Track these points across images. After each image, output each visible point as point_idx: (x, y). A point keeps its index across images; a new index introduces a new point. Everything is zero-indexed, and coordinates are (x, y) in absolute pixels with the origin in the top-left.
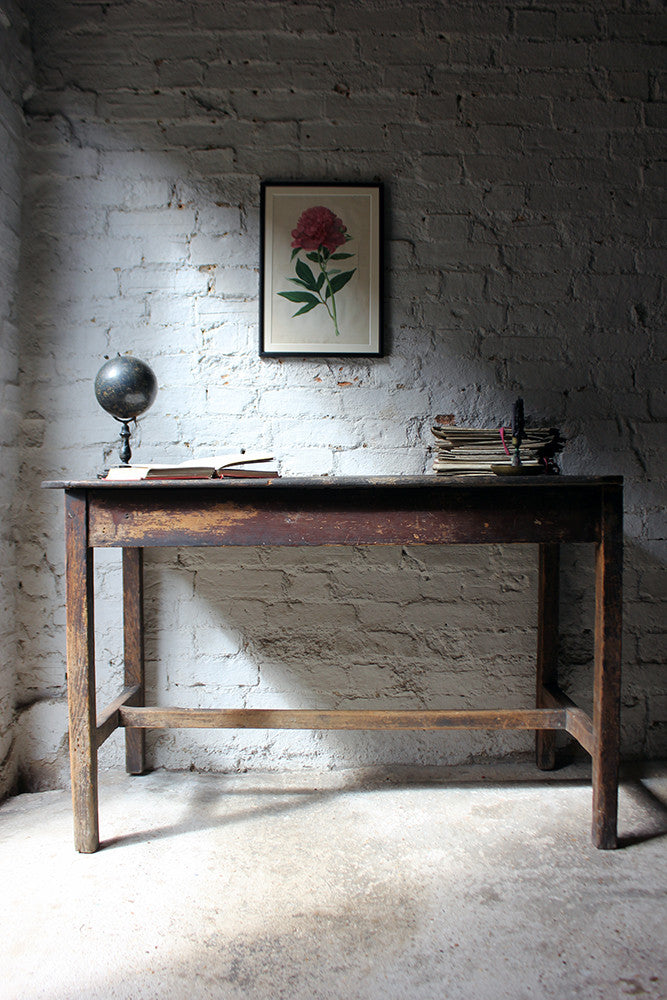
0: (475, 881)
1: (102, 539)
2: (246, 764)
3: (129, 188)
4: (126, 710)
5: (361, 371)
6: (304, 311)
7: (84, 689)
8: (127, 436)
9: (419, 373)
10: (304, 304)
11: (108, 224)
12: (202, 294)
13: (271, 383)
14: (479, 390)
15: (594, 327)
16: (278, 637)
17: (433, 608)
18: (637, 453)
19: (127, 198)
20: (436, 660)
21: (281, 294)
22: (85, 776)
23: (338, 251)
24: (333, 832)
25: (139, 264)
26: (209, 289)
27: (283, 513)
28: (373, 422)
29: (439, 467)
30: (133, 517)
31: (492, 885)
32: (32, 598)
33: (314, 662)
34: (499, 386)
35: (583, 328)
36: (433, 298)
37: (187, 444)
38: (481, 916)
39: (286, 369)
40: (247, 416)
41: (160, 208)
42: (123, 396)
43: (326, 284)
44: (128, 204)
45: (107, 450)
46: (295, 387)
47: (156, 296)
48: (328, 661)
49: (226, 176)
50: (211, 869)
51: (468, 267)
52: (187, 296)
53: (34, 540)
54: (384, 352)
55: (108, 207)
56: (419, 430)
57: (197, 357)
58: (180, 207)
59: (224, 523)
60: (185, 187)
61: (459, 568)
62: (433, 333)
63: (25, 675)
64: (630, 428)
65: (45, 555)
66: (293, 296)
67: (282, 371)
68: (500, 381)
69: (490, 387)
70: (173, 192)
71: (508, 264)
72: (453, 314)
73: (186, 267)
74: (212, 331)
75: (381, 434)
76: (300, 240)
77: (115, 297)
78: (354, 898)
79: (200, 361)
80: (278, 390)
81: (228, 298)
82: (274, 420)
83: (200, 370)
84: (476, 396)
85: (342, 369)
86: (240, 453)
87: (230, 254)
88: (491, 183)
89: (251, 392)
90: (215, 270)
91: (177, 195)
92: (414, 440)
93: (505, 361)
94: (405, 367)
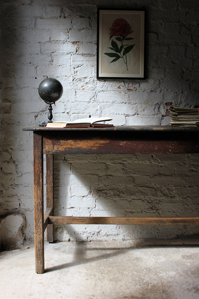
0: (190, 284)
1: (48, 151)
2: (90, 239)
3: (44, 9)
4: (51, 217)
5: (136, 85)
6: (114, 60)
7: (40, 210)
8: (51, 110)
9: (159, 86)
10: (114, 58)
11: (36, 24)
12: (74, 53)
13: (101, 89)
14: (182, 93)
16: (103, 189)
17: (163, 178)
19: (44, 13)
20: (164, 198)
21: (106, 54)
22: (40, 244)
23: (128, 37)
24: (130, 265)
25: (48, 40)
26: (77, 51)
27: (119, 141)
28: (142, 105)
29: (172, 123)
30: (60, 142)
31: (197, 285)
32: (6, 174)
33: (117, 199)
34: (190, 91)
36: (165, 56)
37: (68, 113)
38: (195, 297)
39: (106, 84)
40: (92, 102)
41: (57, 18)
42: (50, 94)
43: (123, 50)
44: (44, 16)
45: (36, 115)
46: (110, 91)
47: (56, 54)
48: (123, 198)
49: (83, 5)
50: (87, 279)
51: (179, 44)
52: (68, 54)
53: (7, 151)
54: (146, 78)
55: (36, 17)
56: (159, 108)
57: (71, 79)
58: (65, 17)
59: (96, 145)
60: (67, 10)
61: (174, 162)
62: (165, 70)
63: (3, 204)
65: (11, 157)
66: (110, 55)
67: (105, 84)
68: (191, 89)
69: (187, 91)
70: (62, 12)
71: (195, 42)
72: (173, 62)
73: (67, 42)
74: (78, 68)
75: (144, 110)
76: (113, 32)
77: (39, 54)
78: (145, 290)
79: (73, 80)
80: (104, 92)
81: (84, 55)
82: (102, 104)
83: (73, 84)
84: (181, 95)
85: (129, 84)
86: (89, 116)
87: (85, 37)
88: (189, 9)
89: (93, 93)
90: (79, 43)
91: (64, 13)
92: (157, 112)
93: (192, 81)
94: (154, 83)
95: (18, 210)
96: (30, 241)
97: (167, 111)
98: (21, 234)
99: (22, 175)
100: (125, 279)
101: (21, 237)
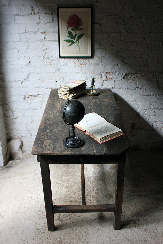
0: (108, 191)
3: (19, 9)
5: (86, 61)
6: (71, 45)
9: (101, 61)
10: (71, 43)
11: (15, 20)
12: (43, 40)
13: (62, 64)
14: (117, 65)
15: (149, 48)
18: (157, 81)
19: (19, 12)
21: (65, 40)
23: (80, 28)
25: (25, 31)
26: (45, 38)
28: (89, 74)
32: (7, 117)
35: (146, 49)
36: (106, 40)
37: (42, 80)
40: (57, 73)
41: (29, 15)
43: (76, 37)
44: (20, 14)
45: (22, 82)
46: (69, 65)
47: (30, 41)
49: (47, 4)
51: (116, 31)
52: (39, 41)
53: (6, 104)
54: (92, 56)
55: (14, 15)
56: (101, 76)
57: (42, 58)
58: (35, 14)
60: (36, 8)
62: (106, 50)
63: (8, 134)
64: (156, 75)
65: (9, 107)
66: (68, 41)
67: (65, 61)
68: (123, 63)
69: (120, 65)
70: (32, 10)
71: (127, 30)
72: (111, 45)
73: (38, 32)
74: (46, 50)
75: (91, 77)
76: (69, 24)
77: (19, 41)
79: (44, 59)
80: (64, 66)
81: (50, 41)
82: (64, 74)
83: (44, 61)
84: (116, 67)
85: (81, 60)
86: (55, 82)
87: (50, 28)
88: (124, 5)
89: (58, 67)
90: (46, 33)
91: (34, 10)
92: (100, 79)
93: (124, 57)
94: (98, 60)
95: (17, 136)
96: (26, 153)
97: (106, 77)
98: (21, 150)
99: (17, 117)
100: (74, 186)
101: (21, 151)
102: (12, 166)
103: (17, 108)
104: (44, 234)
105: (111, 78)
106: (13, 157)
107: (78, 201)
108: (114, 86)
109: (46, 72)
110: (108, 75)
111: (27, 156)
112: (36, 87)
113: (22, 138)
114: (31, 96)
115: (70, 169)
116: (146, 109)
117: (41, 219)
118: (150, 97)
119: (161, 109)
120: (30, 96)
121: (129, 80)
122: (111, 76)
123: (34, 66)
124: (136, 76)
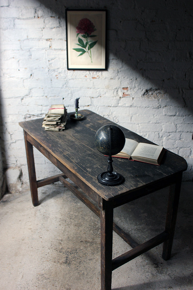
3: (20, 11)
5: (99, 74)
6: (81, 54)
9: (118, 75)
11: (14, 24)
12: (48, 48)
13: (71, 78)
14: (136, 79)
15: (174, 59)
18: (184, 99)
19: (20, 15)
21: (74, 49)
23: (92, 34)
25: (26, 38)
26: (50, 47)
28: (103, 90)
34: (142, 78)
35: (171, 60)
37: (46, 96)
40: (64, 88)
41: (32, 18)
43: (88, 46)
44: (21, 17)
45: (22, 98)
46: (79, 79)
47: (33, 49)
51: (135, 39)
52: (43, 49)
54: (106, 69)
55: (14, 18)
56: (117, 92)
57: (47, 70)
58: (38, 17)
60: (40, 10)
62: (122, 61)
64: (183, 92)
65: (7, 129)
66: (78, 50)
67: (74, 73)
68: (143, 76)
69: (140, 78)
70: (35, 12)
71: (148, 38)
72: (129, 55)
73: (42, 39)
74: (52, 61)
75: (105, 93)
76: (79, 30)
77: (19, 50)
78: (95, 235)
79: (48, 71)
80: (73, 80)
81: (56, 50)
82: (72, 89)
83: (49, 74)
84: (135, 81)
85: (93, 73)
86: (62, 99)
87: (56, 35)
88: (144, 8)
89: (65, 80)
90: (52, 40)
91: (37, 13)
92: (115, 95)
93: (145, 70)
94: (113, 72)
95: (16, 165)
96: (26, 185)
97: (123, 94)
98: (20, 181)
99: (16, 142)
100: (84, 224)
101: (20, 183)
102: (9, 200)
103: (16, 130)
104: (48, 280)
105: (129, 95)
106: (10, 189)
107: (89, 241)
108: (132, 104)
109: (52, 87)
110: (125, 91)
111: (27, 188)
112: (39, 105)
113: (21, 167)
114: (33, 116)
115: (79, 204)
116: (171, 132)
117: (45, 262)
118: (175, 117)
119: (188, 132)
120: (31, 116)
121: (150, 97)
122: (129, 92)
123: (37, 80)
124: (158, 93)
